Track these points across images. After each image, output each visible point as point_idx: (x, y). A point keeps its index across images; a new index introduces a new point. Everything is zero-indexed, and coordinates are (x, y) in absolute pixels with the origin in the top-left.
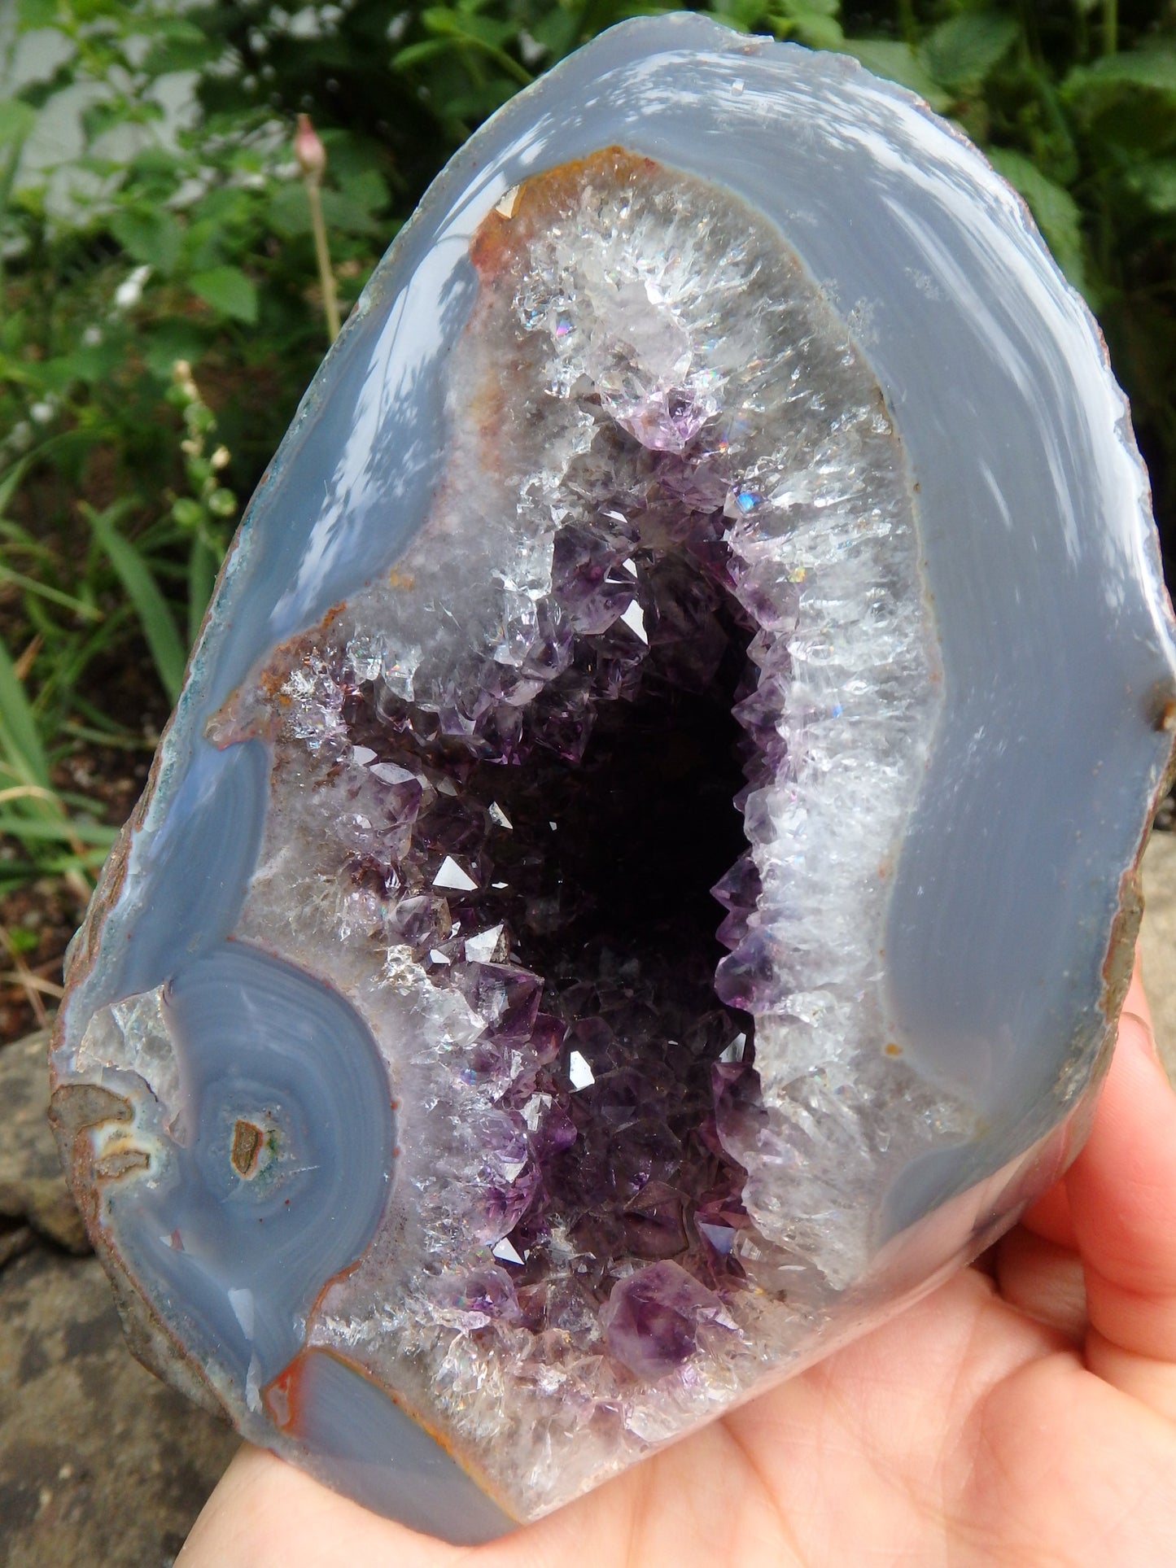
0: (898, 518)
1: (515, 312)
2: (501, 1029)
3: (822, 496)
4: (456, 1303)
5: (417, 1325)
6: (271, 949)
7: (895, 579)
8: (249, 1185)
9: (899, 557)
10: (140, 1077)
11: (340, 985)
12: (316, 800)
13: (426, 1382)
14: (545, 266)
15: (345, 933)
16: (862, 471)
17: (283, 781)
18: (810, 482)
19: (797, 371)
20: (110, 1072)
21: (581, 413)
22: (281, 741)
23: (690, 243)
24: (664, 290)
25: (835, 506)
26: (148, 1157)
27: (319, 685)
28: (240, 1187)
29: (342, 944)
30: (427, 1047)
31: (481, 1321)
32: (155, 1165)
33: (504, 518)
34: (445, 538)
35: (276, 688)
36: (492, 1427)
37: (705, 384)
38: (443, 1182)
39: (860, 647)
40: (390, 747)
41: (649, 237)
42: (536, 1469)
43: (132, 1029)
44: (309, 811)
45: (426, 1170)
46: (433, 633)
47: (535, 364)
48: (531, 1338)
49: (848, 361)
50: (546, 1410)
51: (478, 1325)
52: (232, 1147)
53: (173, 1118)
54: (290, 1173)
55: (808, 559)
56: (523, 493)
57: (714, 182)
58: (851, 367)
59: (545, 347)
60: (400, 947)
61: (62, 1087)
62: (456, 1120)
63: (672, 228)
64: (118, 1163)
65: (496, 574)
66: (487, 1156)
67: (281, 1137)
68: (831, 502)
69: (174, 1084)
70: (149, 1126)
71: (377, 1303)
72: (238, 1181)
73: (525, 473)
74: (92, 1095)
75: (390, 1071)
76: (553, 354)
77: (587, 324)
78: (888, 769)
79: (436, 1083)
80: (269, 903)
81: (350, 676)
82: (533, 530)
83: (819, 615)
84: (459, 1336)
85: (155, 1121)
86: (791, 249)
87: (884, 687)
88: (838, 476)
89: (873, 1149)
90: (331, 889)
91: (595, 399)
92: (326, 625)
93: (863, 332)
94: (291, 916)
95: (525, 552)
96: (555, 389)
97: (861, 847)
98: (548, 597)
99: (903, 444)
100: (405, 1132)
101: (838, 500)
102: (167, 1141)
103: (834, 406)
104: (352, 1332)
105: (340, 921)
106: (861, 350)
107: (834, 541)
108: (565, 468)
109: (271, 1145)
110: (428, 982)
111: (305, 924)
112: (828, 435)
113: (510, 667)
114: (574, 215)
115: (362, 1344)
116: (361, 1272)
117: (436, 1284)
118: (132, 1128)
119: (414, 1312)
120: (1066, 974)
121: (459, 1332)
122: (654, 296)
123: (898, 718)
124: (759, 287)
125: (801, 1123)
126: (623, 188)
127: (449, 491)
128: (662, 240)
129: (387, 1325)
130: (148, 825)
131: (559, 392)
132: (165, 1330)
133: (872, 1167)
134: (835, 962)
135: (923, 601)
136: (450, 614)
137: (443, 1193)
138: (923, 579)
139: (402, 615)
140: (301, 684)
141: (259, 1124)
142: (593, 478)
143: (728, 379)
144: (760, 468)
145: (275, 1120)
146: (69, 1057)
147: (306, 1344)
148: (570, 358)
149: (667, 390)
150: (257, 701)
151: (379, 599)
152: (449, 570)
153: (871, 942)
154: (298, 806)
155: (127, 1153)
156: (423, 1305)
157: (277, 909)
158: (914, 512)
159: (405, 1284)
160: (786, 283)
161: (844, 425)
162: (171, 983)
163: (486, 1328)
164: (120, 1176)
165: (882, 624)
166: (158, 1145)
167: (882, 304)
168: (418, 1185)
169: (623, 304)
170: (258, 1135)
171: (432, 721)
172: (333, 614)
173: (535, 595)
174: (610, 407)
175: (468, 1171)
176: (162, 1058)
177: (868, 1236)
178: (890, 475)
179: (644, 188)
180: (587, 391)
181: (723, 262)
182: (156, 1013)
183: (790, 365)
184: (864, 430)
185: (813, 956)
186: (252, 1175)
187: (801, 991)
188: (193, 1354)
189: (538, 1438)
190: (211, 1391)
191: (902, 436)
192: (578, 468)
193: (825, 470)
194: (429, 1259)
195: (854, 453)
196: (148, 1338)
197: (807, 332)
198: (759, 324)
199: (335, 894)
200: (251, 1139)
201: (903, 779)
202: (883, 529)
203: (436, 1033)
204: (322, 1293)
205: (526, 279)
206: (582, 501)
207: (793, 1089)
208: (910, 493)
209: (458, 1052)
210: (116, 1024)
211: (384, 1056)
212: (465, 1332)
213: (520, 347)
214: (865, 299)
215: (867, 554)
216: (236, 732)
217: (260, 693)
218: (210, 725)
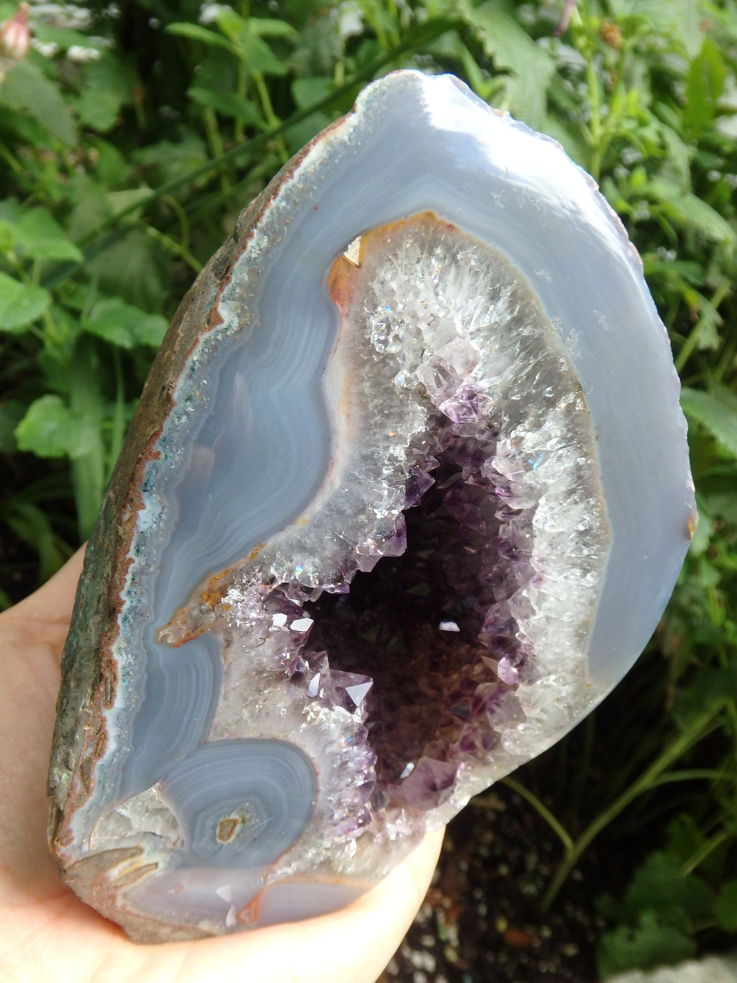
0: (589, 455)
1: (369, 339)
6: (236, 737)
7: (588, 486)
8: (229, 844)
9: (588, 473)
10: (146, 832)
11: (281, 737)
13: (330, 868)
14: (386, 303)
15: (283, 712)
16: (565, 426)
17: (231, 652)
18: (542, 435)
19: (538, 375)
20: (121, 839)
21: (420, 408)
22: (225, 630)
23: (479, 289)
24: (464, 323)
26: (156, 864)
27: (249, 592)
28: (224, 848)
29: (282, 718)
31: (360, 832)
32: (162, 865)
35: (217, 602)
41: (453, 282)
43: (136, 813)
44: (250, 660)
49: (564, 368)
51: (360, 834)
52: (218, 834)
53: (174, 840)
54: (256, 827)
56: (386, 461)
58: (565, 371)
59: (392, 363)
60: (313, 704)
61: (77, 862)
63: (467, 278)
64: (132, 876)
65: (369, 509)
67: (248, 816)
69: (173, 825)
70: (155, 849)
71: (305, 852)
72: (222, 846)
74: (107, 855)
78: (589, 578)
81: (272, 581)
85: (160, 846)
86: (538, 301)
87: (583, 539)
91: (426, 397)
92: (252, 558)
93: (573, 351)
94: (247, 717)
95: (385, 492)
98: (400, 513)
99: (591, 415)
101: (559, 446)
102: (170, 851)
103: (557, 393)
104: (293, 868)
105: (278, 707)
106: (572, 361)
107: (556, 467)
108: (409, 441)
109: (243, 821)
111: (255, 717)
112: (554, 411)
115: (298, 870)
116: (297, 845)
118: (143, 856)
122: (459, 328)
123: (593, 555)
124: (518, 320)
126: (436, 247)
128: (461, 286)
130: (119, 702)
135: (601, 497)
136: (342, 536)
138: (599, 486)
139: (309, 543)
140: (235, 596)
141: (234, 816)
143: (502, 380)
145: (245, 810)
146: (81, 846)
147: (264, 886)
149: (468, 388)
150: (202, 611)
151: (291, 535)
152: (339, 512)
153: (584, 650)
154: (244, 661)
155: (140, 868)
157: (235, 717)
158: (596, 452)
159: (322, 837)
160: (533, 317)
161: (561, 405)
162: (164, 780)
163: (364, 833)
164: (133, 881)
166: (163, 856)
167: (583, 333)
169: (442, 332)
170: (234, 821)
172: (256, 550)
174: (436, 401)
176: (162, 815)
178: (583, 431)
179: (450, 246)
181: (498, 303)
182: (154, 798)
183: (535, 370)
184: (571, 407)
186: (232, 839)
187: (551, 675)
188: (190, 925)
190: (202, 932)
191: (590, 411)
192: (416, 439)
195: (566, 420)
197: (544, 349)
198: (518, 343)
200: (230, 825)
201: (596, 582)
202: (582, 461)
204: (276, 862)
205: (375, 314)
208: (594, 441)
210: (122, 816)
211: (311, 757)
213: (375, 365)
214: (575, 331)
216: (188, 634)
217: (203, 607)
218: (161, 634)
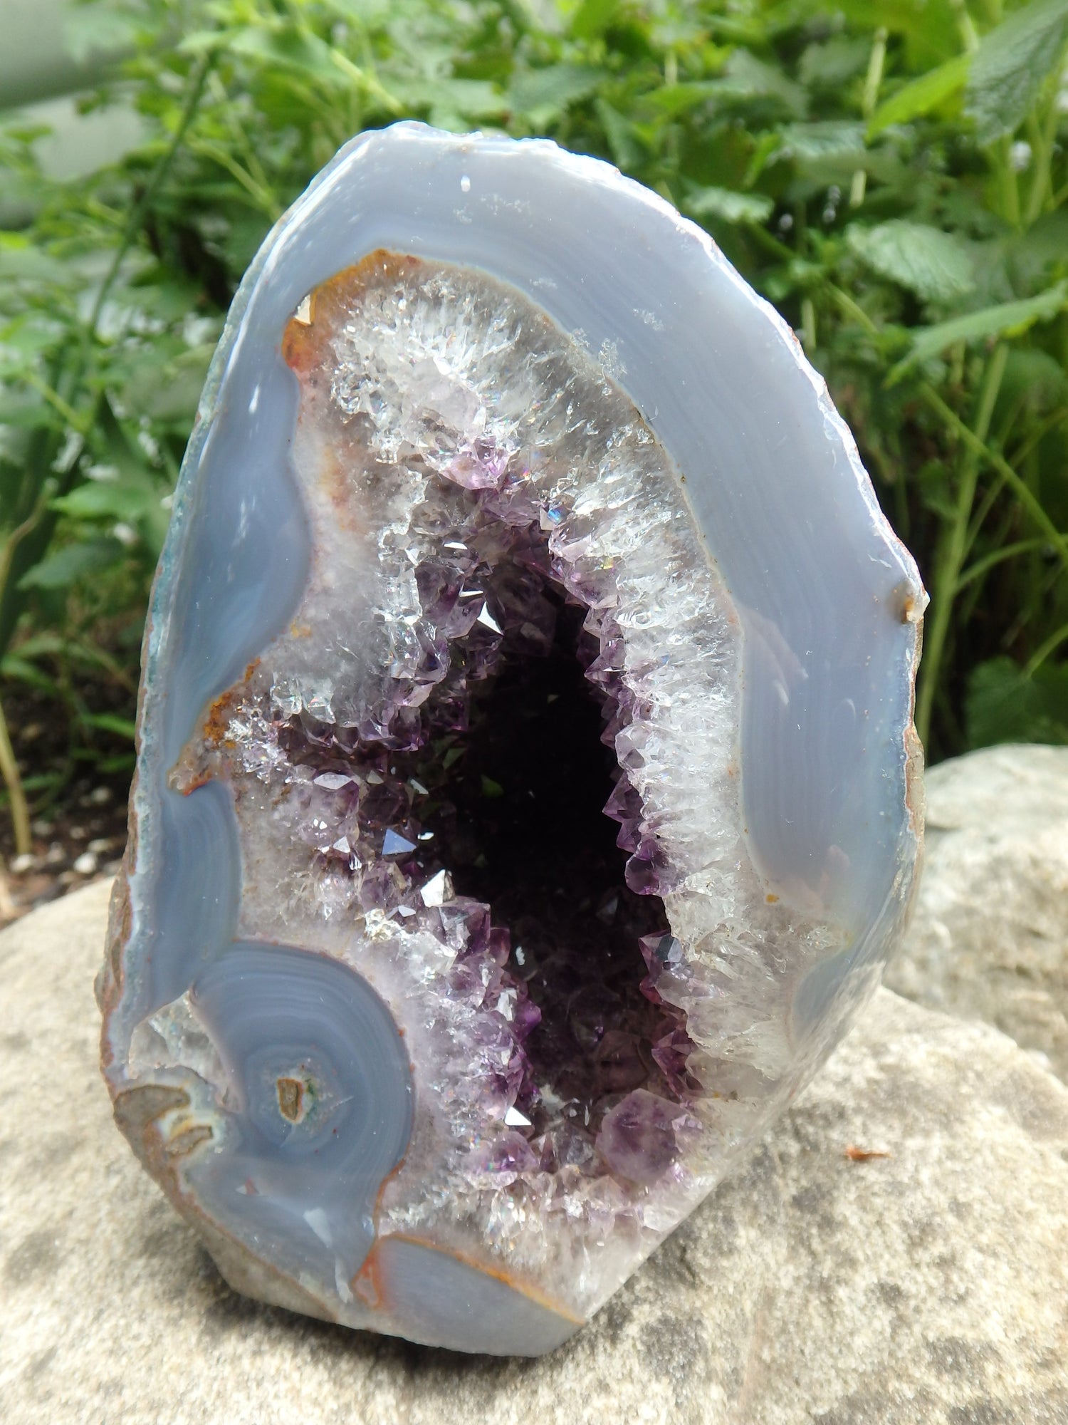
0: (676, 505)
1: (335, 401)
2: (468, 953)
3: (613, 499)
4: (486, 1169)
5: (461, 1195)
6: (271, 940)
7: (684, 552)
8: (299, 1126)
9: (683, 533)
10: (187, 1068)
11: (334, 953)
12: (276, 816)
13: (479, 1237)
14: (348, 358)
15: (327, 912)
16: (639, 475)
17: (246, 808)
18: (601, 491)
19: (570, 407)
20: (161, 1071)
21: (410, 473)
22: (235, 777)
23: (461, 319)
24: (450, 361)
25: (625, 507)
26: (210, 1129)
27: (255, 726)
28: (293, 1132)
29: (327, 922)
30: (416, 982)
31: (510, 1178)
32: (218, 1135)
33: (371, 566)
34: (326, 591)
35: (220, 737)
36: (542, 1254)
37: (501, 431)
38: (454, 1080)
39: (671, 609)
40: (322, 760)
41: (427, 319)
42: (582, 1277)
43: (170, 1032)
44: (273, 825)
45: (438, 1074)
46: (337, 667)
47: (363, 440)
48: (551, 1178)
49: (607, 392)
50: (578, 1230)
51: (509, 1181)
52: (278, 1101)
53: (223, 1092)
54: (331, 1108)
55: (613, 550)
56: (381, 545)
57: (467, 266)
58: (609, 396)
59: (367, 425)
60: (374, 911)
61: (121, 1095)
62: (452, 1032)
63: (443, 311)
64: (186, 1141)
65: (376, 611)
66: (484, 1051)
67: (316, 1082)
68: (621, 503)
69: (218, 1065)
70: (206, 1104)
71: (426, 1187)
72: (290, 1126)
73: (378, 528)
74: (150, 1094)
75: (391, 1008)
76: (375, 429)
77: (396, 399)
78: (715, 696)
79: (429, 1006)
80: (259, 905)
81: (278, 715)
82: (396, 573)
83: (633, 591)
84: (497, 1195)
85: (209, 1099)
86: (542, 313)
87: (696, 635)
88: (622, 483)
89: (775, 972)
90: (307, 882)
91: (418, 458)
92: (248, 678)
93: (613, 367)
94: (281, 910)
95: (393, 589)
96: (384, 456)
97: (709, 757)
98: (421, 619)
99: (664, 448)
100: (415, 1050)
101: (626, 501)
102: (223, 1111)
103: (605, 428)
104: (413, 1215)
105: (321, 904)
106: (615, 381)
107: (631, 532)
108: (409, 517)
109: (310, 1090)
110: (403, 932)
111: (293, 913)
112: (607, 451)
113: (406, 679)
114: (362, 312)
115: (423, 1223)
116: (405, 1167)
117: (468, 1159)
118: (191, 1110)
119: (456, 1186)
120: (882, 813)
121: (495, 1191)
122: (443, 369)
123: (713, 657)
124: (524, 345)
125: (717, 967)
126: (395, 284)
127: (321, 554)
128: (437, 321)
129: (438, 1203)
130: (141, 868)
131: (388, 458)
132: (258, 1261)
133: (777, 985)
134: (713, 844)
135: (709, 565)
136: (347, 649)
137: (457, 1088)
138: (705, 548)
139: (307, 657)
140: (238, 729)
141: (296, 1076)
142: (432, 519)
143: (517, 423)
144: (560, 488)
145: (309, 1070)
146: (121, 1069)
147: (376, 1236)
148: (390, 430)
149: (472, 441)
150: (207, 750)
151: (286, 649)
152: (337, 615)
153: (736, 825)
154: (264, 824)
155: (191, 1131)
156: (463, 1178)
157: (267, 908)
158: (686, 499)
159: (445, 1166)
160: (544, 338)
161: (616, 442)
162: (194, 988)
163: (516, 1182)
164: (190, 1151)
165: (684, 588)
166: (216, 1117)
167: (622, 342)
168: (436, 1088)
169: (420, 378)
170: (298, 1086)
171: (353, 733)
172: (252, 670)
173: (410, 621)
174: (432, 462)
175: (471, 1066)
176: (203, 1048)
177: (788, 1036)
178: (660, 474)
179: (412, 280)
180: (410, 453)
181: (490, 331)
182: (188, 1015)
183: (564, 402)
184: (632, 442)
185: (695, 844)
186: (301, 1118)
187: (693, 873)
188: (287, 1273)
189: (576, 1252)
190: (309, 1298)
191: (662, 442)
192: (418, 514)
193: (610, 480)
194: (458, 1142)
195: (628, 462)
196: (244, 1272)
197: (570, 374)
198: (531, 374)
199: (312, 885)
200: (293, 1090)
201: (729, 701)
202: (666, 516)
203: (420, 969)
204: (381, 1191)
205: (337, 372)
206: (427, 539)
207: (705, 945)
208: (679, 485)
209: (440, 979)
210: (156, 1033)
211: (384, 998)
212: (499, 1189)
213: (345, 429)
214: (608, 340)
215: (657, 537)
216: (196, 779)
217: (207, 744)
218: (171, 778)
